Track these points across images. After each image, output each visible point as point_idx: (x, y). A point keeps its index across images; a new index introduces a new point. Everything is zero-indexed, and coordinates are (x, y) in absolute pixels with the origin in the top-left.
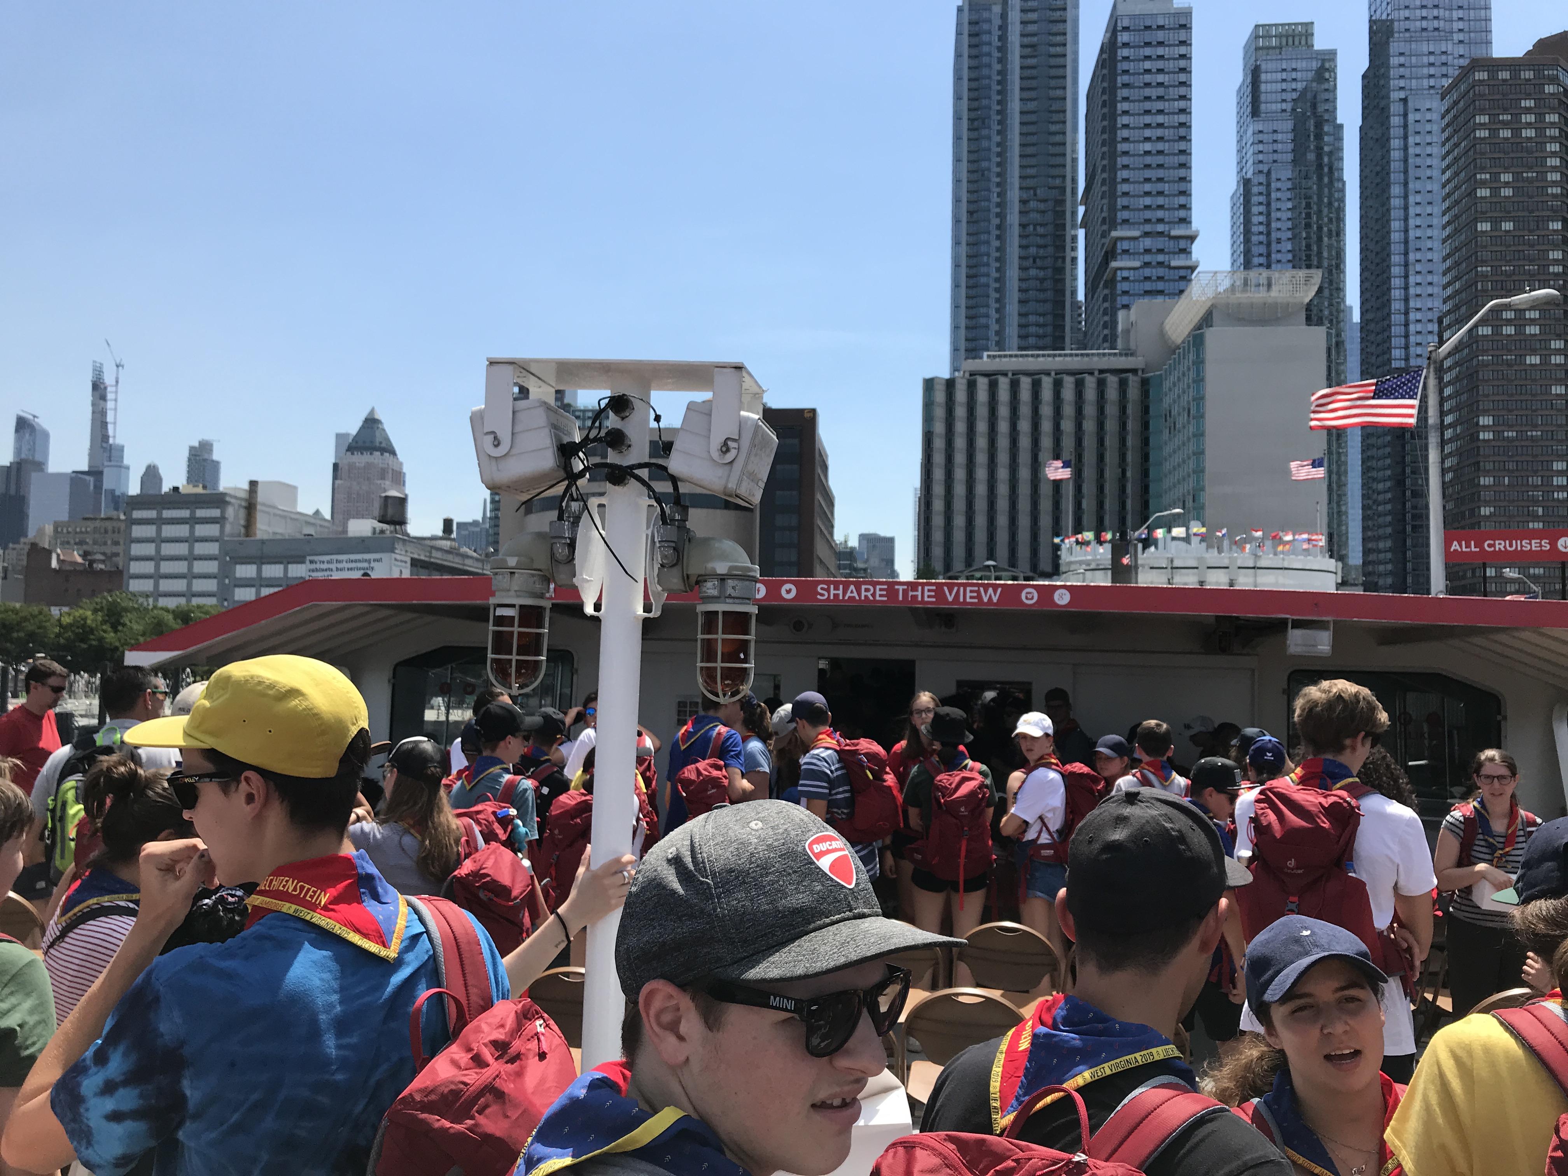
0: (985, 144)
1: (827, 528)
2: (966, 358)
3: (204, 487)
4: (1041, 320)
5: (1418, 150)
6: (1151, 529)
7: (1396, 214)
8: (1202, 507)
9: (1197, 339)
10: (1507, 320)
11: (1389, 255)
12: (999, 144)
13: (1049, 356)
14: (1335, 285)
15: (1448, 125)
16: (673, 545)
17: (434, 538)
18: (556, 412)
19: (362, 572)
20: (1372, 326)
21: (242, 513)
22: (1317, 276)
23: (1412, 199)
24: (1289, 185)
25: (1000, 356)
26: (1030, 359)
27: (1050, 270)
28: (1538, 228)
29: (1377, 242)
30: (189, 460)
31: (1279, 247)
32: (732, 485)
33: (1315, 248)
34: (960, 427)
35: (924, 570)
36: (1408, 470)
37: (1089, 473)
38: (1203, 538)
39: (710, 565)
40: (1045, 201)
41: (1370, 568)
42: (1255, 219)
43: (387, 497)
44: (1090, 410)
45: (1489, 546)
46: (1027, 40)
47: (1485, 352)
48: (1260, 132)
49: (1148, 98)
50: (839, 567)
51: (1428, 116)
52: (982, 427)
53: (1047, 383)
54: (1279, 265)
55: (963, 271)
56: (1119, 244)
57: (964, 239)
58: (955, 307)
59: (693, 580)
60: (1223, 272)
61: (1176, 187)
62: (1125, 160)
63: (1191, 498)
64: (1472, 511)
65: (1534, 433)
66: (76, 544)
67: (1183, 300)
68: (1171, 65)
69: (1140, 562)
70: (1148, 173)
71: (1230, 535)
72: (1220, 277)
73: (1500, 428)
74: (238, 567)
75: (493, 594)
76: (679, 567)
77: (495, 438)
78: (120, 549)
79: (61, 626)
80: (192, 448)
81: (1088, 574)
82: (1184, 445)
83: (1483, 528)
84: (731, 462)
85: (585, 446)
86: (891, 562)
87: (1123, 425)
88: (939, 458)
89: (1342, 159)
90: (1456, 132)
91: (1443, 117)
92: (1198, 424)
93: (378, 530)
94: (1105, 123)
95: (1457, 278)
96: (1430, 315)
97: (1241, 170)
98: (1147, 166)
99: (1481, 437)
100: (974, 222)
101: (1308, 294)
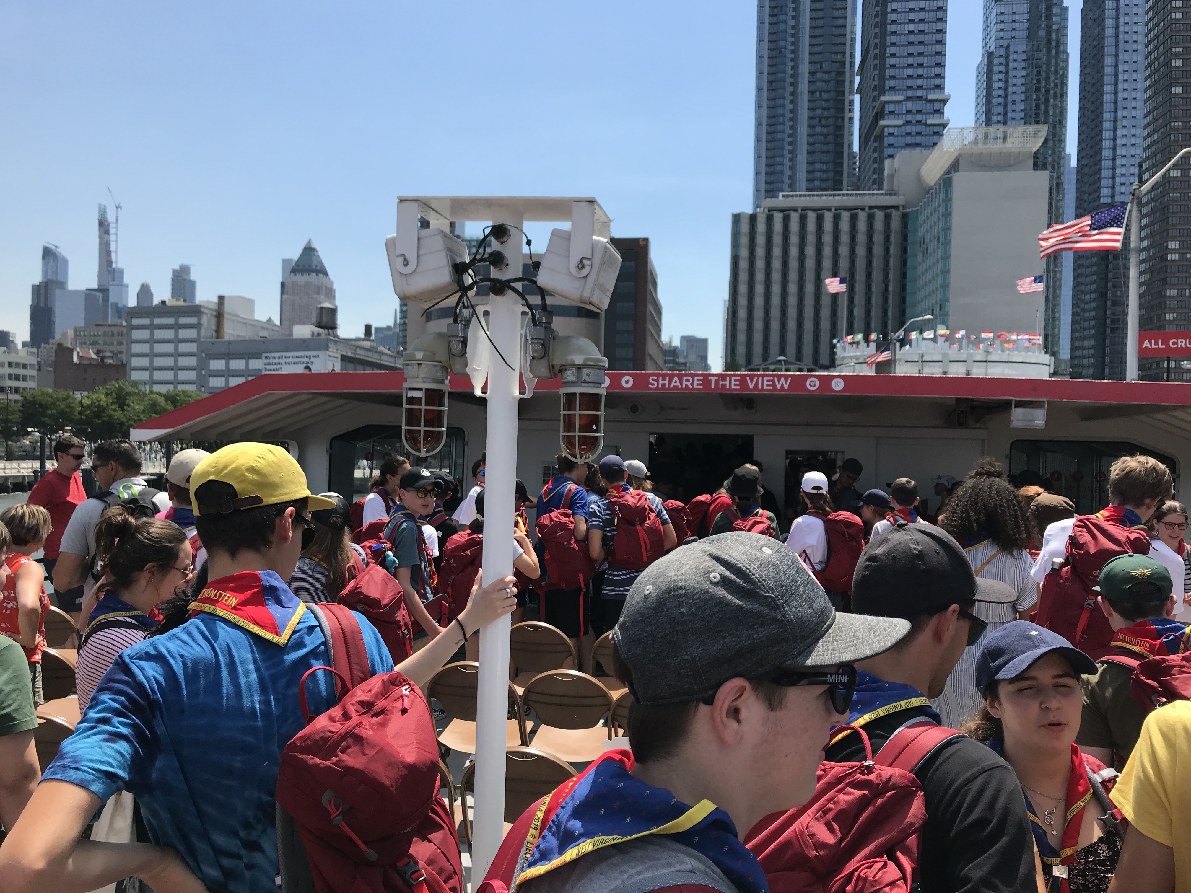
0: (782, 27)
1: (656, 332)
2: (766, 198)
3: (185, 301)
4: (824, 167)
5: (1127, 29)
6: (907, 332)
7: (1108, 79)
8: (947, 314)
9: (946, 182)
11: (1101, 113)
12: (793, 27)
13: (830, 195)
14: (1057, 138)
15: (1151, 9)
16: (542, 341)
17: (358, 340)
18: (450, 239)
19: (304, 365)
20: (1086, 170)
21: (214, 321)
22: (1044, 130)
23: (1121, 68)
24: (1024, 56)
25: (792, 196)
26: (816, 198)
27: (832, 128)
29: (1093, 102)
30: (173, 280)
31: (1014, 107)
32: (586, 295)
33: (1042, 107)
34: (760, 252)
35: (731, 364)
36: (1110, 285)
37: (860, 288)
38: (947, 338)
39: (570, 358)
40: (829, 72)
41: (1076, 362)
42: (996, 85)
43: (322, 308)
44: (861, 238)
45: (1173, 343)
47: (1174, 190)
48: (1002, 13)
50: (665, 362)
51: (1135, 1)
52: (777, 251)
53: (828, 217)
54: (1013, 122)
55: (764, 128)
56: (886, 106)
57: (765, 103)
58: (758, 157)
59: (557, 368)
60: (967, 128)
61: (934, 60)
62: (893, 39)
63: (938, 307)
64: (1159, 317)
66: (91, 344)
67: (936, 152)
69: (897, 357)
70: (911, 49)
71: (968, 335)
72: (965, 132)
73: (1184, 251)
74: (211, 362)
75: (405, 380)
76: (546, 358)
77: (405, 259)
78: (123, 348)
79: (82, 406)
80: (174, 271)
81: (857, 366)
82: (934, 265)
83: (1167, 330)
84: (586, 276)
85: (473, 265)
86: (704, 358)
87: (887, 251)
88: (743, 276)
89: (1066, 35)
90: (1157, 14)
92: (945, 249)
93: (315, 334)
95: (1155, 131)
96: (1133, 161)
97: (986, 44)
98: (911, 43)
99: (1169, 258)
100: (773, 90)
101: (1036, 145)
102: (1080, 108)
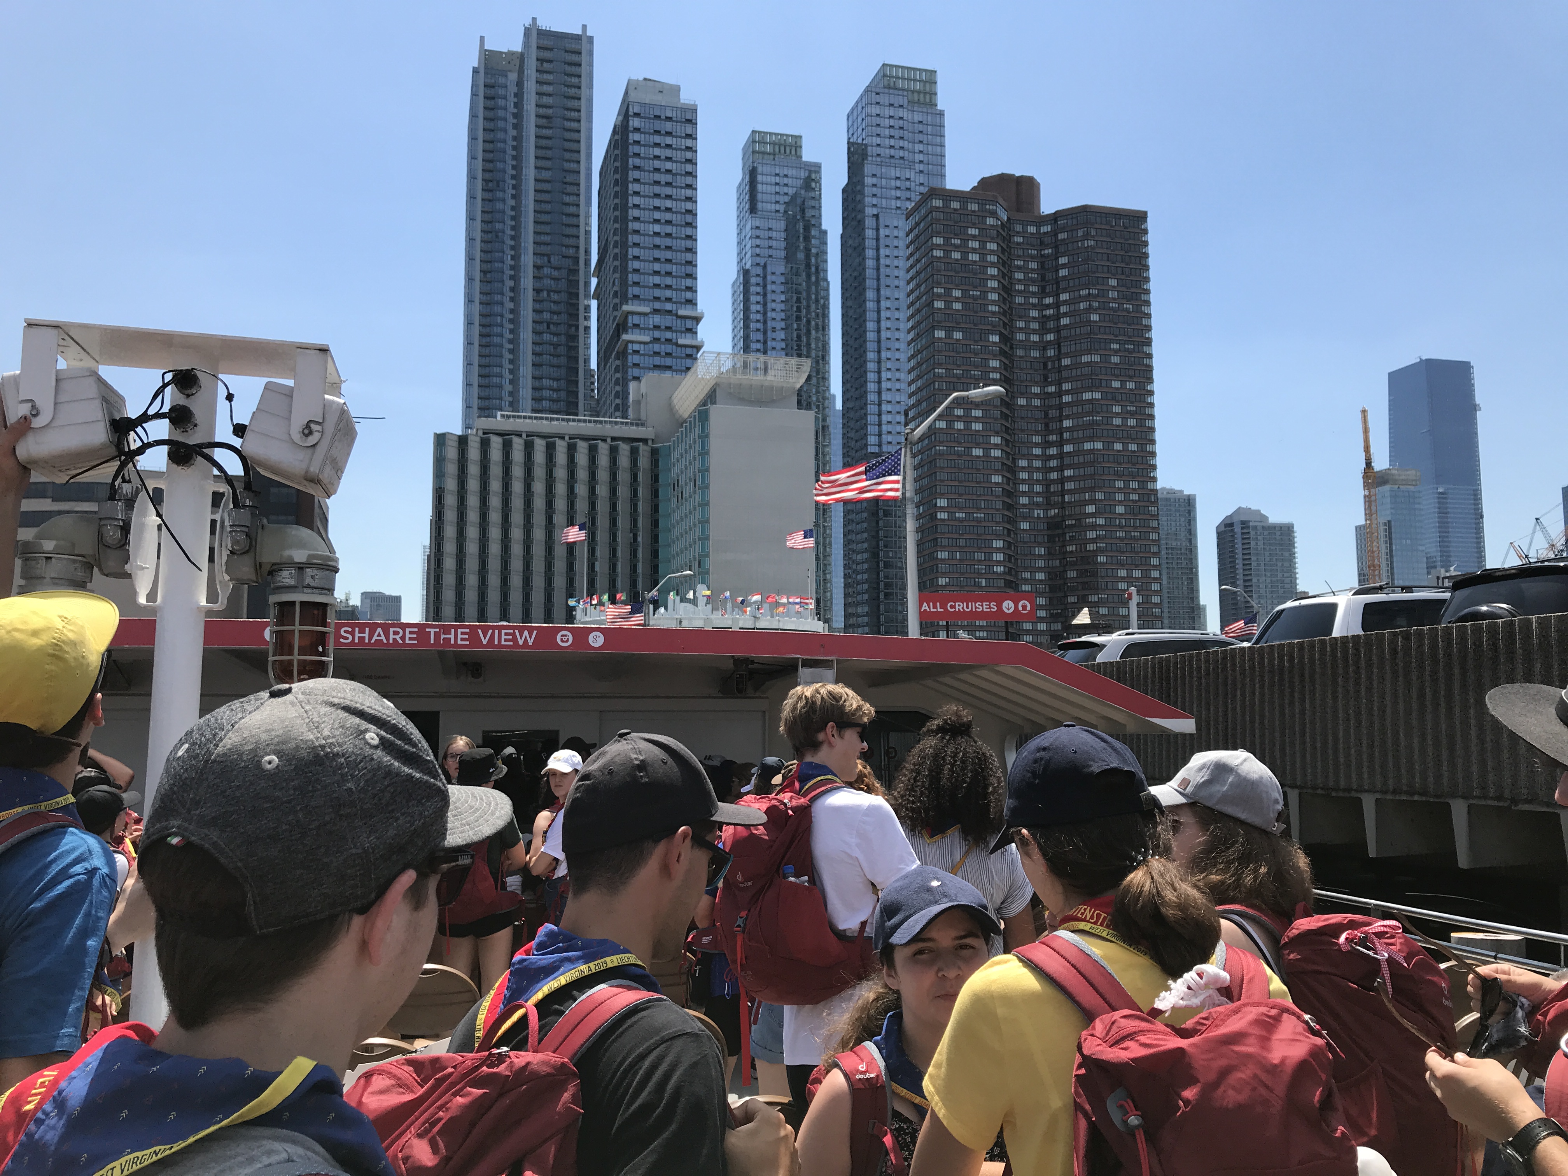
0: (499, 206)
2: (479, 416)
4: (555, 385)
5: (888, 262)
6: (665, 592)
7: (871, 315)
8: (707, 573)
9: (702, 415)
10: (957, 416)
11: (865, 352)
12: (513, 208)
13: (563, 420)
14: (821, 375)
15: (911, 243)
16: (246, 530)
20: (852, 414)
22: (807, 365)
23: (883, 304)
24: (783, 279)
25: (514, 417)
26: (544, 422)
27: (563, 337)
28: (981, 340)
31: (774, 335)
32: (314, 470)
33: (804, 339)
34: (473, 485)
36: (881, 544)
37: (602, 536)
38: (709, 598)
39: (287, 553)
40: (557, 269)
42: (754, 308)
44: (603, 475)
45: (951, 607)
46: (542, 111)
47: (941, 443)
48: (757, 228)
49: (657, 183)
51: (896, 233)
52: (495, 486)
53: (561, 447)
54: (774, 352)
55: (476, 329)
56: (630, 317)
57: (477, 297)
58: (468, 364)
59: (266, 569)
60: (727, 354)
61: (684, 270)
62: (636, 238)
63: (697, 561)
64: (934, 580)
65: (979, 515)
67: (689, 378)
68: (678, 155)
70: (657, 254)
71: (733, 598)
72: (723, 358)
73: (953, 510)
76: (252, 553)
77: (34, 407)
82: (691, 512)
84: (314, 446)
87: (634, 493)
88: (450, 516)
89: (826, 261)
90: (917, 249)
91: (907, 235)
92: (703, 493)
94: (617, 201)
95: (919, 377)
96: (898, 408)
97: (741, 260)
98: (657, 247)
99: (939, 517)
100: (488, 282)
101: (800, 381)
102: (843, 344)
